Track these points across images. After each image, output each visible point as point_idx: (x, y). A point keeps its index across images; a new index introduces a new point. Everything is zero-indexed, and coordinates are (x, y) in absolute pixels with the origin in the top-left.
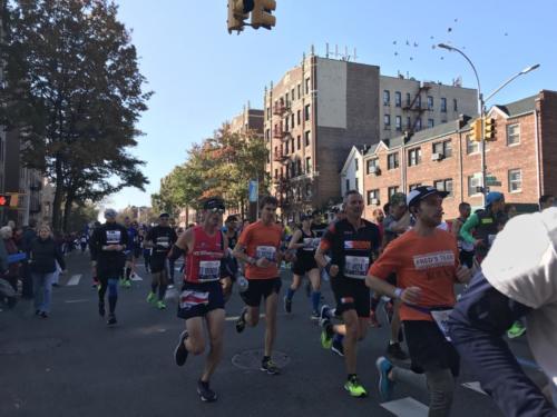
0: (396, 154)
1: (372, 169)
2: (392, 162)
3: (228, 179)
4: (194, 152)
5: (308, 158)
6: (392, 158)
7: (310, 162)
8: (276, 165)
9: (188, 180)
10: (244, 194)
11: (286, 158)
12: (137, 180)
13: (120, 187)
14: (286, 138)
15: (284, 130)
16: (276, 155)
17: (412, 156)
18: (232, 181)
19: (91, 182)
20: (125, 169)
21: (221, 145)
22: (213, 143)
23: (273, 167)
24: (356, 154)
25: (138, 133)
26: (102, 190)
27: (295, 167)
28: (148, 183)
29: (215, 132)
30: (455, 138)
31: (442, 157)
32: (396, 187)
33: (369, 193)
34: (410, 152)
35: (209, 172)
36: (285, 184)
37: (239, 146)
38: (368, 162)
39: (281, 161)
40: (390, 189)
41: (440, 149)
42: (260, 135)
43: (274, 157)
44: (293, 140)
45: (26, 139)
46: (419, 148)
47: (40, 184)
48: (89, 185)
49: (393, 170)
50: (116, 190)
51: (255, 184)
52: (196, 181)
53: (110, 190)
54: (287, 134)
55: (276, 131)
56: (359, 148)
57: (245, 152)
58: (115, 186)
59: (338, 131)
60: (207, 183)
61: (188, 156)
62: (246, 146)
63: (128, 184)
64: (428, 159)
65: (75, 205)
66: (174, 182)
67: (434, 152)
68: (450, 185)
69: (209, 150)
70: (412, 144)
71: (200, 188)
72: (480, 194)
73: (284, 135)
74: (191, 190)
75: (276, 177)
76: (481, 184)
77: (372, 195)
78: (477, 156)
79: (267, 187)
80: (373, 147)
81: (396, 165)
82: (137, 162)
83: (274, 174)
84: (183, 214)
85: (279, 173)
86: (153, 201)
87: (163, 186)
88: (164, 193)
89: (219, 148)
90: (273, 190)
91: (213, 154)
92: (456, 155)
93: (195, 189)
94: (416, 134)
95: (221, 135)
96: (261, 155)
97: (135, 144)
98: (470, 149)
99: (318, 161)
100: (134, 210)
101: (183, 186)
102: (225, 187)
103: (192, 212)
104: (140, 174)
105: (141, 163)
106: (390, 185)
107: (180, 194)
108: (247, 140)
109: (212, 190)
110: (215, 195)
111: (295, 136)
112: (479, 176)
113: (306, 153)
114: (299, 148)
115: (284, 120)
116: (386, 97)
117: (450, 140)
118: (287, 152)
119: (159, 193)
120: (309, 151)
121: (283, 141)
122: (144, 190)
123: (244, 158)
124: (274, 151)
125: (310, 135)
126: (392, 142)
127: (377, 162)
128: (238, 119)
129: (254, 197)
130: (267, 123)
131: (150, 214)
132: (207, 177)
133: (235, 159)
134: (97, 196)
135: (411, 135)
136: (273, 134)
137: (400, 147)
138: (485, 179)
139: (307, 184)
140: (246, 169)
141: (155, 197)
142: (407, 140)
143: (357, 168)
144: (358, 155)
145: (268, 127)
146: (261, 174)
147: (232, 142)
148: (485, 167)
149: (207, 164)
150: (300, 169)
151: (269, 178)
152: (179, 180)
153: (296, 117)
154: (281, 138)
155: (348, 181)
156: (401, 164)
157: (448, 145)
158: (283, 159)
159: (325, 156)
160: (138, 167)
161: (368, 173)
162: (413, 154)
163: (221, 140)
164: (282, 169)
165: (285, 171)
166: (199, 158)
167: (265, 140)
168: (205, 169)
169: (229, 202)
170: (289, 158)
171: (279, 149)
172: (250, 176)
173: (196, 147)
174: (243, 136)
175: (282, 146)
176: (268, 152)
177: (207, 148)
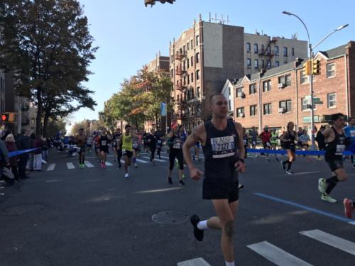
0: (255, 84)
1: (240, 94)
2: (252, 89)
3: (148, 103)
4: (125, 85)
5: (198, 88)
6: (252, 87)
7: (200, 90)
8: (178, 92)
9: (122, 103)
10: (157, 111)
11: (184, 88)
12: (89, 103)
13: (79, 108)
14: (184, 75)
15: (182, 69)
16: (178, 86)
17: (265, 85)
18: (150, 103)
19: (60, 105)
20: (81, 96)
21: (143, 80)
22: (137, 79)
23: (176, 94)
24: (229, 84)
25: (89, 73)
26: (67, 110)
27: (190, 93)
28: (96, 105)
29: (138, 72)
30: (293, 73)
31: (285, 86)
32: (255, 106)
33: (238, 109)
34: (264, 83)
35: (135, 98)
36: (184, 105)
37: (154, 81)
38: (237, 89)
39: (181, 90)
40: (251, 107)
41: (283, 80)
42: (167, 73)
43: (176, 87)
44: (188, 76)
45: (17, 78)
46: (269, 80)
47: (28, 107)
48: (59, 107)
49: (253, 94)
50: (75, 110)
51: (165, 105)
52: (127, 103)
53: (72, 110)
54: (185, 72)
55: (177, 70)
56: (231, 81)
57: (158, 85)
58: (76, 107)
59: (217, 70)
60: (134, 104)
61: (121, 87)
62: (158, 81)
63: (84, 106)
64: (276, 87)
65: (50, 119)
66: (113, 104)
67: (279, 83)
68: (290, 104)
69: (135, 84)
70: (265, 78)
71: (129, 108)
72: (309, 110)
73: (183, 73)
74: (124, 109)
75: (178, 100)
76: (309, 103)
77: (240, 111)
78: (307, 85)
79: (172, 106)
80: (240, 80)
81: (255, 91)
82: (89, 91)
83: (176, 98)
84: (119, 124)
85: (180, 98)
86: (100, 117)
87: (106, 106)
88: (107, 111)
89: (141, 81)
90: (176, 109)
91: (137, 86)
92: (294, 85)
93: (126, 108)
94: (268, 71)
95: (142, 74)
96: (168, 86)
97: (87, 80)
98: (302, 80)
99: (205, 89)
100: (88, 122)
101: (118, 107)
102: (146, 107)
103: (125, 123)
104: (91, 99)
105: (91, 92)
106: (251, 104)
107: (117, 112)
108: (159, 77)
109: (137, 109)
110: (139, 112)
111: (189, 73)
112: (308, 98)
113: (197, 85)
114: (192, 81)
115: (182, 63)
116: (248, 47)
117: (290, 75)
118: (185, 84)
119: (103, 111)
120: (199, 83)
121: (182, 77)
122: (94, 110)
123: (157, 88)
124: (176, 84)
125: (199, 73)
126: (252, 76)
127: (242, 89)
128: (153, 63)
129: (164, 113)
130: (171, 65)
131: (98, 125)
132: (134, 101)
133: (152, 89)
134: (64, 114)
135: (264, 72)
136: (176, 72)
137: (257, 80)
138: (313, 99)
139: (198, 104)
140: (158, 95)
141: (101, 114)
142: (262, 75)
143: (230, 94)
144: (230, 85)
145: (172, 68)
146: (168, 99)
147: (149, 80)
148: (313, 92)
149: (133, 92)
150: (193, 95)
151: (174, 101)
152: (116, 102)
153: (190, 61)
154: (181, 75)
156: (258, 90)
157: (289, 78)
158: (182, 88)
159: (209, 86)
160: (90, 95)
161: (237, 97)
162: (266, 84)
163: (142, 77)
164: (181, 95)
165: (183, 96)
166: (128, 88)
167: (171, 76)
168: (132, 96)
169: (148, 117)
170: (186, 88)
171: (179, 82)
172: (161, 100)
173: (126, 81)
174: (156, 74)
175: (181, 80)
176: (172, 84)
177: (133, 82)
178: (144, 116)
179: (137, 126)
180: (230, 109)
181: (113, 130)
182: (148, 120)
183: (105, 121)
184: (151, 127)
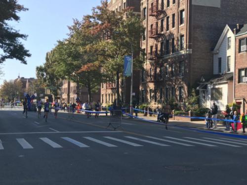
1: (244, 48)
3: (104, 55)
4: (75, 28)
5: (182, 36)
8: (151, 42)
9: (69, 55)
10: (119, 69)
12: (19, 53)
14: (162, 16)
15: (160, 8)
16: (152, 33)
18: (109, 56)
20: (7, 42)
21: (100, 22)
22: (92, 20)
23: (148, 44)
25: (20, 8)
27: (168, 43)
28: (29, 55)
29: (94, 9)
33: (240, 70)
35: (88, 47)
36: (158, 59)
38: (240, 41)
39: (156, 39)
42: (136, 13)
43: (149, 34)
44: (168, 18)
51: (131, 60)
52: (77, 56)
54: (163, 12)
55: (152, 9)
56: (232, 27)
57: (121, 29)
59: (212, 9)
60: (86, 57)
61: (69, 32)
62: (122, 23)
63: (11, 57)
69: (88, 27)
71: (79, 62)
73: (159, 13)
74: (71, 64)
75: (151, 53)
77: (243, 73)
79: (142, 62)
80: (245, 25)
82: (17, 35)
83: (149, 51)
84: (65, 86)
85: (154, 49)
86: (38, 74)
87: (47, 59)
88: (48, 65)
89: (97, 24)
90: (147, 65)
93: (75, 63)
95: (99, 12)
96: (137, 32)
97: (17, 18)
99: (191, 38)
100: (23, 81)
101: (64, 61)
102: (102, 62)
103: (73, 84)
104: (21, 47)
105: (22, 36)
107: (62, 67)
108: (125, 18)
109: (89, 65)
110: (92, 68)
111: (169, 13)
113: (180, 31)
114: (173, 26)
118: (162, 30)
119: (43, 66)
120: (183, 29)
121: (158, 19)
122: (25, 63)
123: (120, 34)
124: (149, 29)
125: (184, 13)
129: (129, 71)
131: (37, 85)
132: (85, 52)
133: (114, 36)
136: (150, 12)
139: (180, 60)
140: (121, 44)
141: (39, 69)
143: (229, 47)
144: (230, 34)
145: (145, 5)
146: (138, 52)
147: (109, 20)
150: (173, 46)
151: (144, 54)
152: (61, 54)
154: (157, 16)
155: (220, 59)
158: (158, 36)
159: (198, 34)
160: (20, 41)
161: (240, 51)
163: (100, 17)
164: (156, 46)
165: (159, 48)
166: (78, 33)
167: (142, 17)
168: (84, 45)
169: (107, 76)
170: (163, 35)
171: (154, 26)
172: (126, 52)
173: (77, 23)
174: (120, 13)
175: (157, 23)
176: (144, 29)
177: (87, 24)
178: (100, 75)
179: (90, 89)
180: (229, 70)
181: (56, 94)
182: (106, 81)
183: (45, 80)
184: (110, 91)
